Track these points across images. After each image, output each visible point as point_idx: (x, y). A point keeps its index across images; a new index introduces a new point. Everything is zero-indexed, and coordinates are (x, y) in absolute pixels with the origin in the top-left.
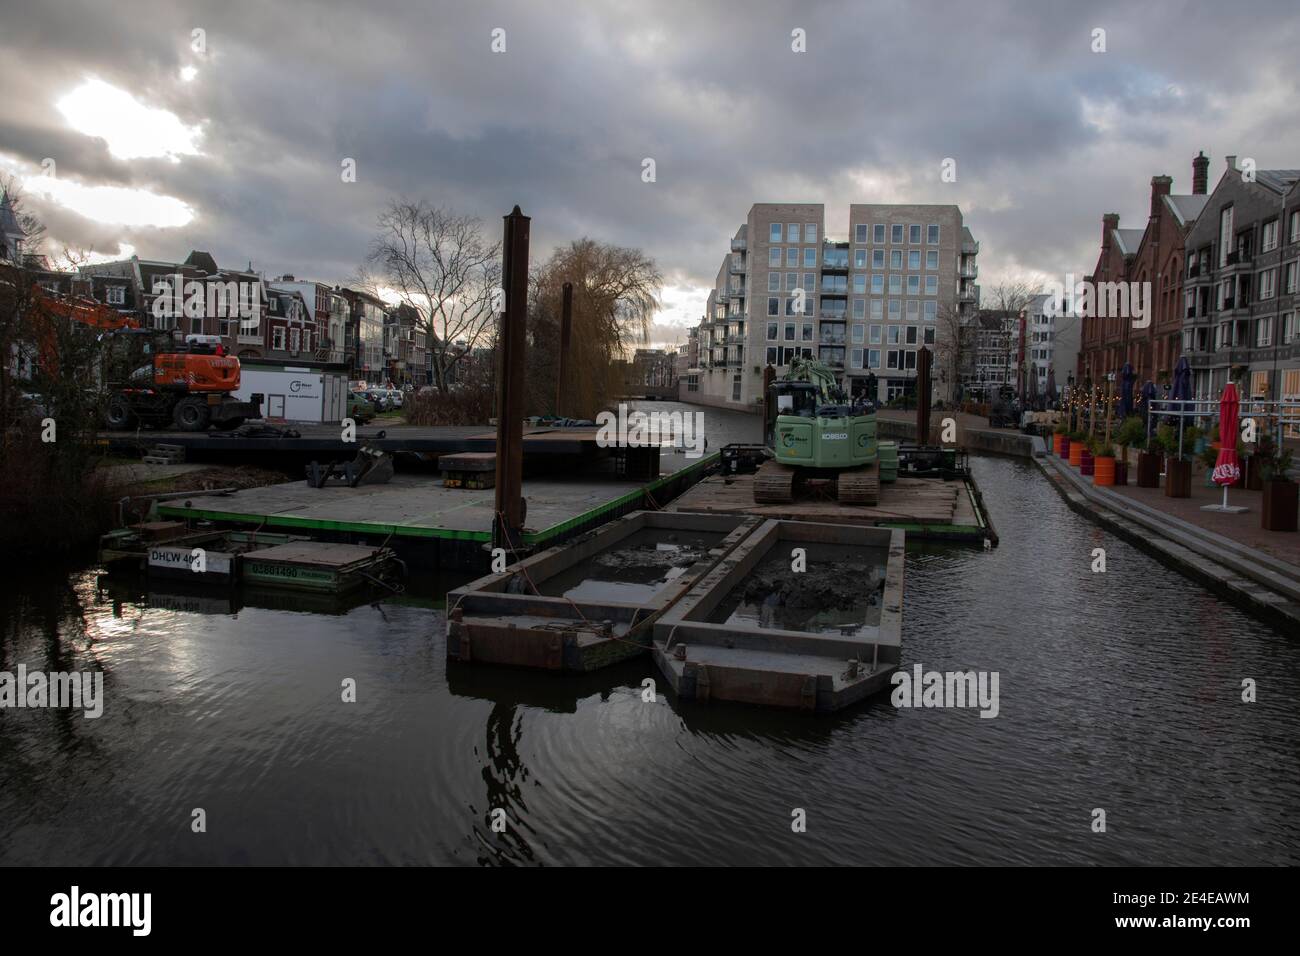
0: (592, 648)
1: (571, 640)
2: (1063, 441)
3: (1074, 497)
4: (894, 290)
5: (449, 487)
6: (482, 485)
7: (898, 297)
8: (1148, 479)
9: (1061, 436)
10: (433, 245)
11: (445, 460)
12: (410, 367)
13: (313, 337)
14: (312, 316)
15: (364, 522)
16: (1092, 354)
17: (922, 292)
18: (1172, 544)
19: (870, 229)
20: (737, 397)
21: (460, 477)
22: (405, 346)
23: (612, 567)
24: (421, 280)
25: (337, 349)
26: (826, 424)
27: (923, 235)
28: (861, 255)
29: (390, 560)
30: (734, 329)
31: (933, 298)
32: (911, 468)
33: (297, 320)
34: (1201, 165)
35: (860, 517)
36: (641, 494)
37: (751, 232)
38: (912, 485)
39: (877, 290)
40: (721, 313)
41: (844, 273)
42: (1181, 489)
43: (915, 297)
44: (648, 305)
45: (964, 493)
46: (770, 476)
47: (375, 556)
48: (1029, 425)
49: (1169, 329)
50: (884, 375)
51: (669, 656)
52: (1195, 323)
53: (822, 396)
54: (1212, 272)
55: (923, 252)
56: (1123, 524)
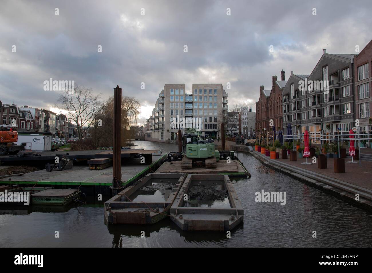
0: (154, 216)
1: (148, 215)
2: (258, 147)
3: (266, 163)
4: (206, 107)
5: (91, 169)
6: (101, 168)
7: (206, 109)
8: (285, 157)
9: (257, 146)
10: (77, 96)
11: (89, 161)
12: (63, 133)
13: (34, 124)
14: (34, 118)
15: (70, 182)
16: (259, 123)
17: (213, 107)
18: (297, 174)
19: (198, 91)
20: (162, 138)
21: (94, 166)
22: (62, 126)
23: (147, 191)
24: (74, 107)
25: (41, 128)
26: (201, 146)
27: (213, 92)
28: (196, 98)
29: (80, 193)
30: (161, 119)
31: (216, 109)
32: (222, 157)
33: (29, 119)
34: (283, 73)
35: (213, 172)
36: (148, 168)
37: (165, 92)
38: (224, 162)
39: (201, 107)
40: (157, 115)
41: (192, 103)
42: (294, 159)
43: (211, 109)
44: (136, 112)
45: (238, 163)
46: (185, 161)
47: (75, 192)
48: (247, 143)
49: (279, 116)
50: (204, 131)
51: (177, 218)
52: (286, 114)
53: (198, 138)
54: (289, 101)
55: (213, 97)
56: (282, 169)
